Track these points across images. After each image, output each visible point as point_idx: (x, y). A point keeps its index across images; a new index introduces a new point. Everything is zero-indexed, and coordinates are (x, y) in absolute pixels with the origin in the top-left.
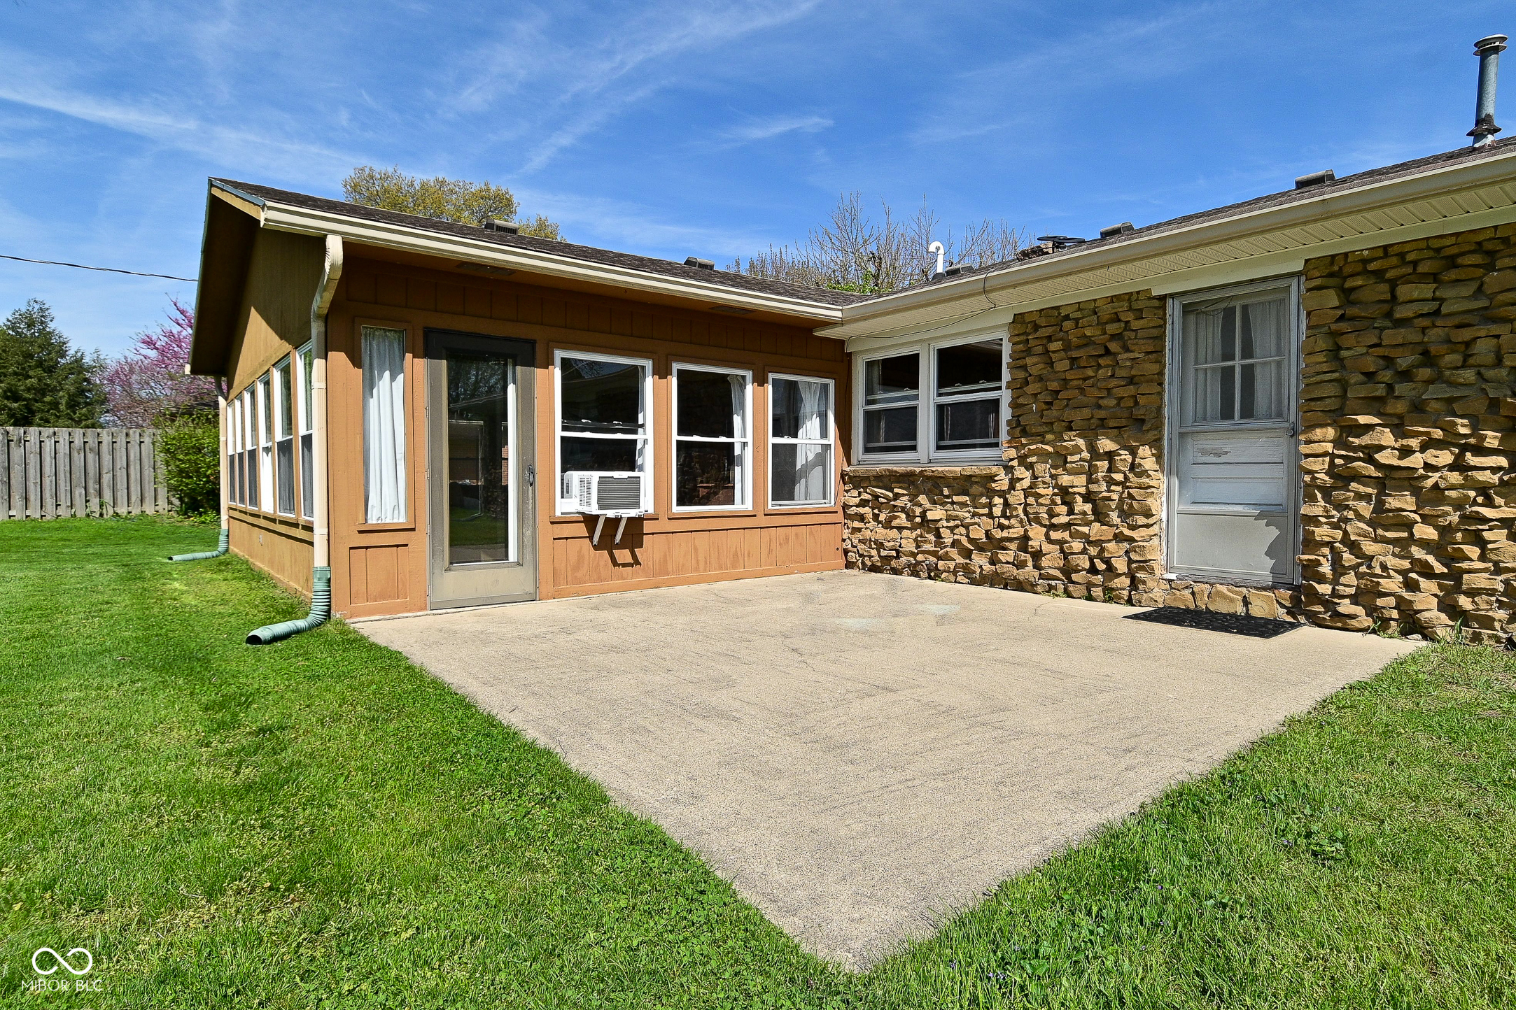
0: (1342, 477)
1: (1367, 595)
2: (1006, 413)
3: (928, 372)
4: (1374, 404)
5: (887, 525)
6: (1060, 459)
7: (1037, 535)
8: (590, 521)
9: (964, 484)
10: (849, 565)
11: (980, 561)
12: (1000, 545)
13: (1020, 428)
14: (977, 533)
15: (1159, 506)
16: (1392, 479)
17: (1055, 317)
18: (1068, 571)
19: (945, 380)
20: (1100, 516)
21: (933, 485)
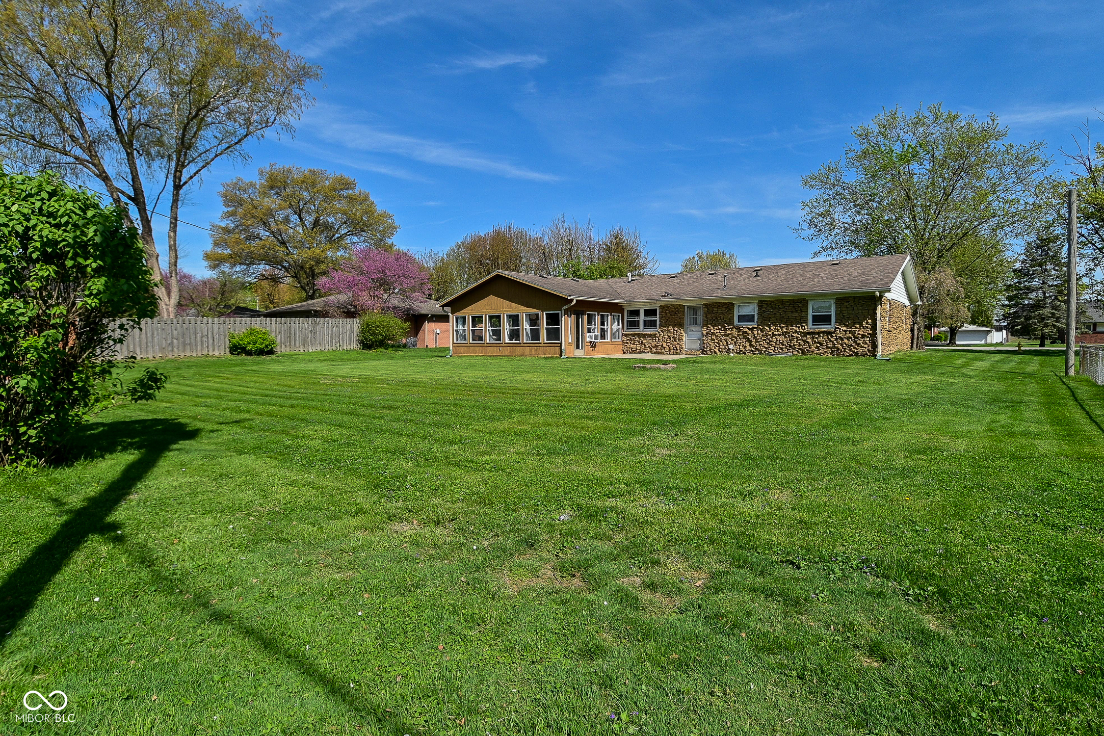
0: (707, 334)
1: (710, 350)
2: (658, 323)
3: (642, 313)
4: (711, 324)
5: (634, 344)
6: (668, 331)
7: (664, 344)
8: (591, 342)
9: (650, 336)
10: (624, 353)
11: (654, 350)
12: (657, 346)
13: (661, 325)
14: (653, 345)
15: (684, 339)
16: (713, 334)
17: (667, 306)
18: (670, 350)
19: (645, 315)
20: (675, 341)
21: (644, 336)
